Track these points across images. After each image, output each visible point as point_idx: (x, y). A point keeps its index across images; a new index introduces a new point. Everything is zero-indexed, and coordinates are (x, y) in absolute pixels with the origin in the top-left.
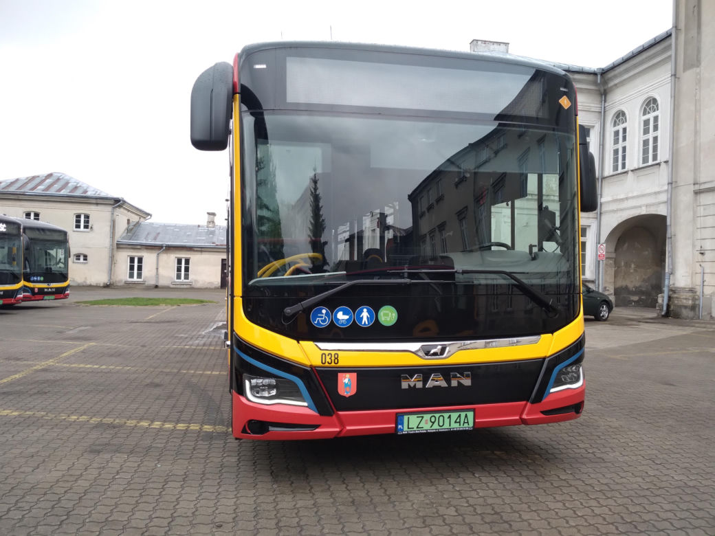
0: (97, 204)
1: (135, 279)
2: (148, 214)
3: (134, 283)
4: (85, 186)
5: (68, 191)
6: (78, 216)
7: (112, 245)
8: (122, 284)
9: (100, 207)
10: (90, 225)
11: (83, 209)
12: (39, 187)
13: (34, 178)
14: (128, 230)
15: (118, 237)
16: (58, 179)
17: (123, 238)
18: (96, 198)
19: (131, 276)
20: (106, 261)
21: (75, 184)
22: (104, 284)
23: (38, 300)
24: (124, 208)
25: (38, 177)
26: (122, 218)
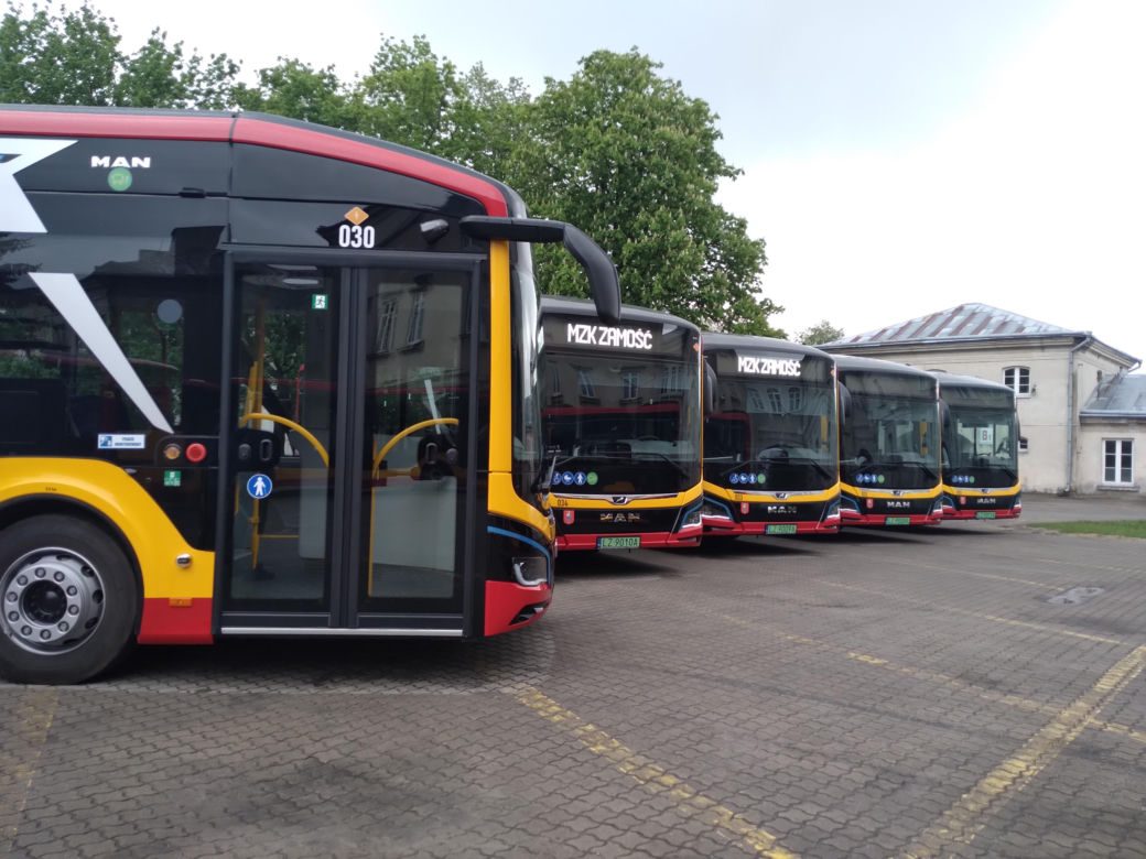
0: (1042, 348)
1: (1118, 481)
2: (1134, 361)
3: (1116, 490)
4: (1019, 320)
5: (991, 330)
6: (1010, 372)
7: (1072, 419)
8: (1092, 490)
9: (1049, 354)
10: (1030, 386)
11: (1016, 360)
12: (944, 330)
13: (934, 317)
14: (1100, 392)
15: (1081, 406)
16: (973, 314)
17: (1092, 406)
18: (1042, 338)
19: (1110, 475)
20: (1061, 450)
21: (1002, 318)
22: (1058, 489)
23: (966, 518)
24: (1094, 352)
25: (941, 314)
26: (1089, 370)
